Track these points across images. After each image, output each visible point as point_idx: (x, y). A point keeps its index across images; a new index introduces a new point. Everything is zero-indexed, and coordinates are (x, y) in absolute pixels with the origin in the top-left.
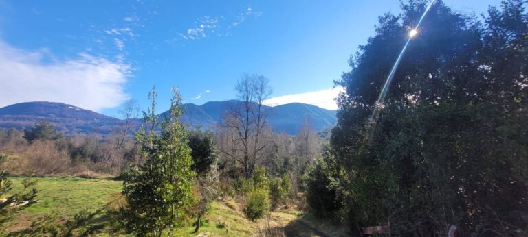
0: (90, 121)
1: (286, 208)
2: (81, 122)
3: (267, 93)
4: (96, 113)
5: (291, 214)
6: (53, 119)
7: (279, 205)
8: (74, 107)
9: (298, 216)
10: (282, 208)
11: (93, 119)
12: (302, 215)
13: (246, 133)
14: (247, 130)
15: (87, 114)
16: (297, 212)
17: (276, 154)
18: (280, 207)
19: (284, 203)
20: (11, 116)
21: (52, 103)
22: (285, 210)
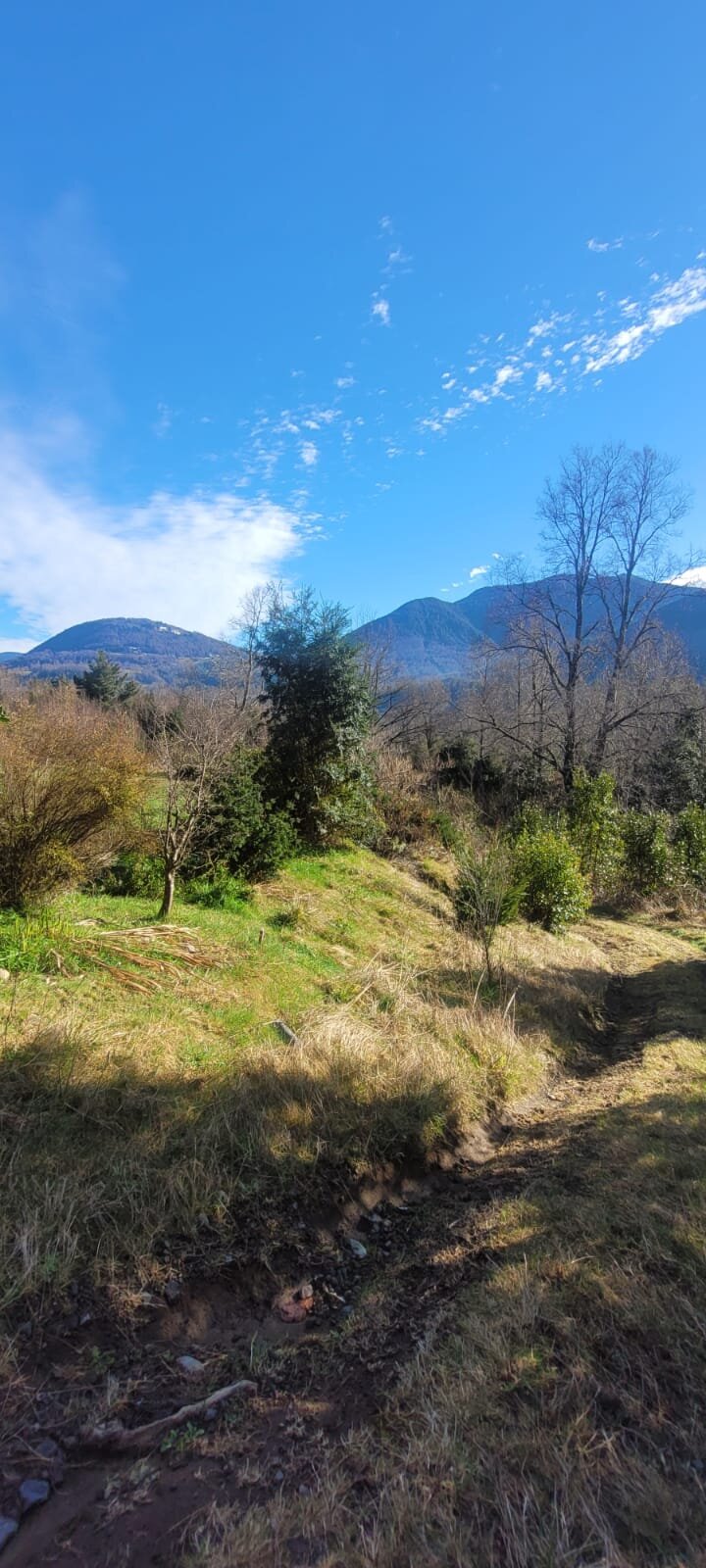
0: (201, 660)
1: (672, 916)
2: (184, 662)
3: (662, 515)
5: (685, 938)
6: (136, 657)
7: (648, 904)
8: (170, 628)
10: (660, 917)
11: (207, 655)
13: (573, 666)
14: (576, 658)
15: (195, 642)
17: (690, 745)
18: (652, 909)
19: (671, 901)
20: (71, 653)
21: (129, 621)
22: (668, 923)
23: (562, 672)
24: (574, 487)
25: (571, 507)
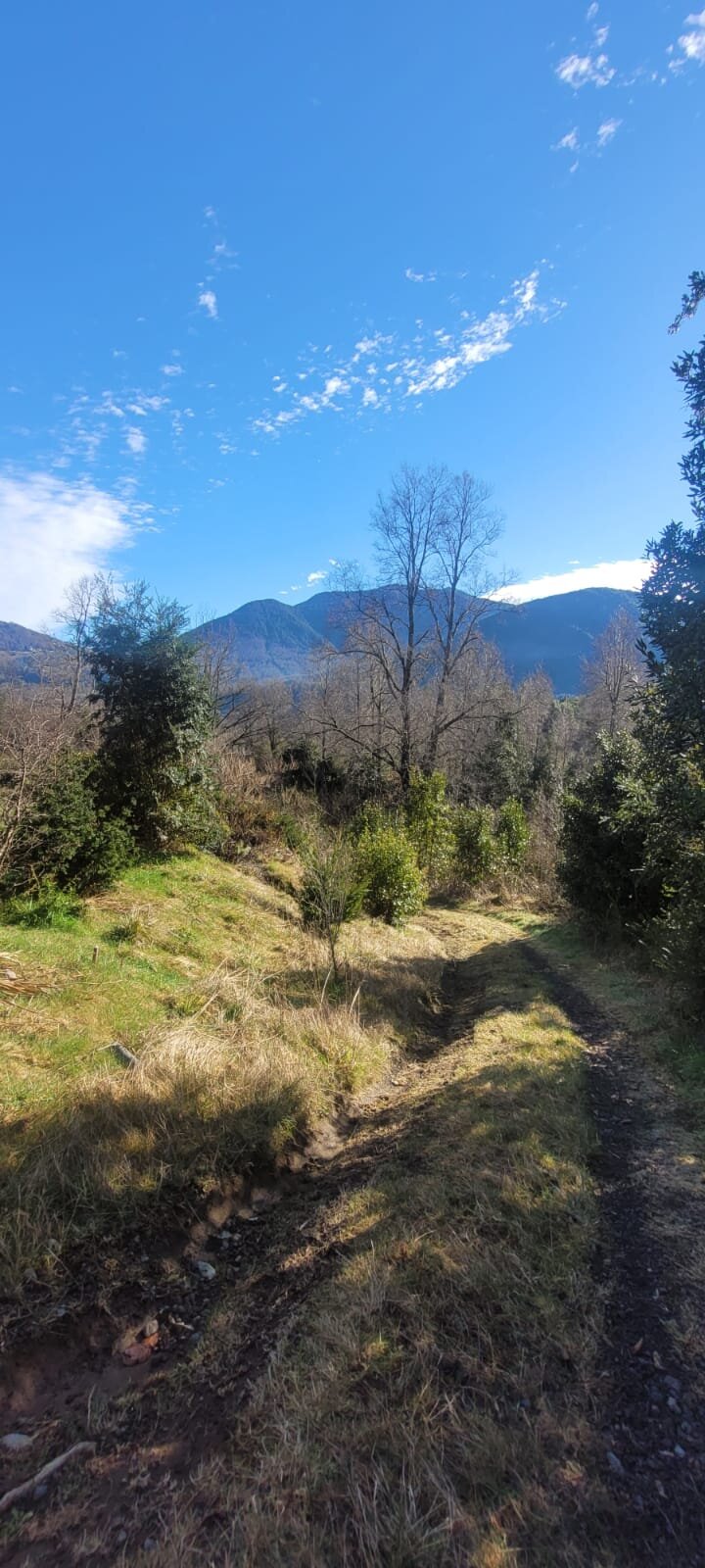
0: (19, 654)
1: (496, 902)
3: (480, 536)
4: (34, 633)
5: (509, 921)
7: (477, 893)
9: (529, 928)
10: (486, 903)
11: (26, 649)
12: (541, 926)
13: (407, 671)
14: (410, 664)
15: (12, 635)
16: (530, 918)
17: (508, 746)
18: (480, 896)
19: (495, 888)
22: (493, 909)
23: (398, 677)
24: (403, 503)
25: (401, 522)
